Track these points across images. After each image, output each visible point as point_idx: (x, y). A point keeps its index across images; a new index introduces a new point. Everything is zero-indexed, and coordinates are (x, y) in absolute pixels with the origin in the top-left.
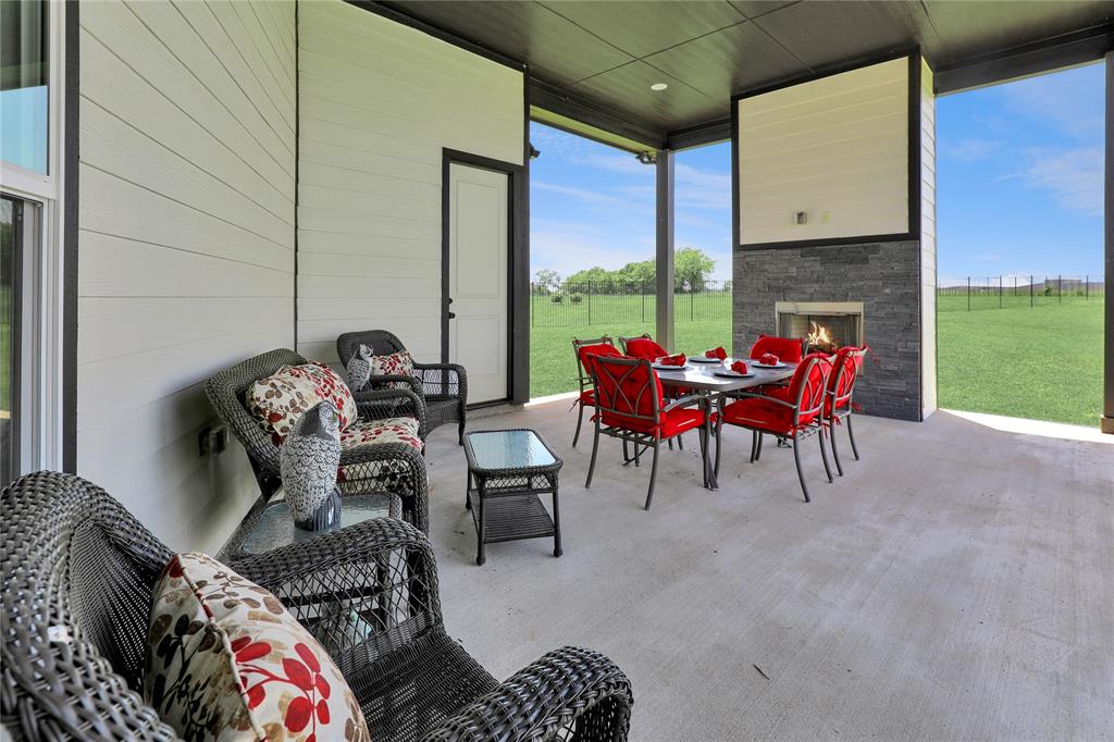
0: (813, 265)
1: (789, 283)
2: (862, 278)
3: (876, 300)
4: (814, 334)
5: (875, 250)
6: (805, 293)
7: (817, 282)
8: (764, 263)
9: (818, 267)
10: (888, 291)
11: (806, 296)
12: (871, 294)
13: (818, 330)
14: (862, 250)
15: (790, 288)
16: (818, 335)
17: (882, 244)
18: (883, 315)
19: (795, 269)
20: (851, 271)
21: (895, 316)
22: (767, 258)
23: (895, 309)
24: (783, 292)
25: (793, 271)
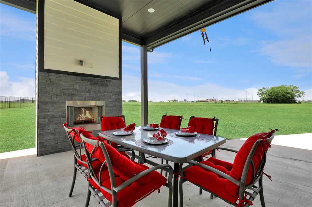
0: (86, 85)
1: (74, 92)
2: (105, 92)
3: (110, 100)
4: (83, 115)
5: (110, 82)
6: (82, 97)
7: (88, 92)
8: (61, 81)
9: (89, 86)
10: (113, 97)
11: (83, 98)
12: (108, 98)
13: (85, 112)
14: (106, 81)
15: (75, 95)
16: (85, 115)
17: (112, 80)
18: (112, 106)
19: (78, 86)
20: (102, 89)
21: (116, 106)
22: (63, 79)
23: (116, 104)
24: (71, 96)
25: (77, 86)
